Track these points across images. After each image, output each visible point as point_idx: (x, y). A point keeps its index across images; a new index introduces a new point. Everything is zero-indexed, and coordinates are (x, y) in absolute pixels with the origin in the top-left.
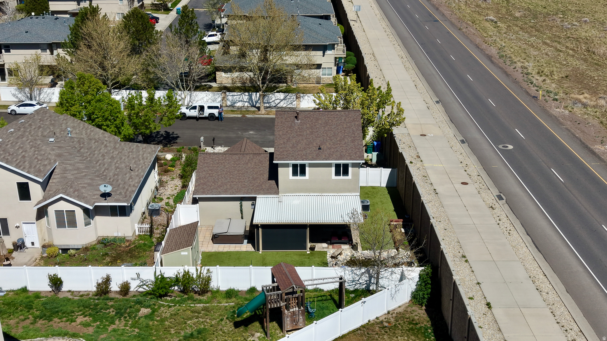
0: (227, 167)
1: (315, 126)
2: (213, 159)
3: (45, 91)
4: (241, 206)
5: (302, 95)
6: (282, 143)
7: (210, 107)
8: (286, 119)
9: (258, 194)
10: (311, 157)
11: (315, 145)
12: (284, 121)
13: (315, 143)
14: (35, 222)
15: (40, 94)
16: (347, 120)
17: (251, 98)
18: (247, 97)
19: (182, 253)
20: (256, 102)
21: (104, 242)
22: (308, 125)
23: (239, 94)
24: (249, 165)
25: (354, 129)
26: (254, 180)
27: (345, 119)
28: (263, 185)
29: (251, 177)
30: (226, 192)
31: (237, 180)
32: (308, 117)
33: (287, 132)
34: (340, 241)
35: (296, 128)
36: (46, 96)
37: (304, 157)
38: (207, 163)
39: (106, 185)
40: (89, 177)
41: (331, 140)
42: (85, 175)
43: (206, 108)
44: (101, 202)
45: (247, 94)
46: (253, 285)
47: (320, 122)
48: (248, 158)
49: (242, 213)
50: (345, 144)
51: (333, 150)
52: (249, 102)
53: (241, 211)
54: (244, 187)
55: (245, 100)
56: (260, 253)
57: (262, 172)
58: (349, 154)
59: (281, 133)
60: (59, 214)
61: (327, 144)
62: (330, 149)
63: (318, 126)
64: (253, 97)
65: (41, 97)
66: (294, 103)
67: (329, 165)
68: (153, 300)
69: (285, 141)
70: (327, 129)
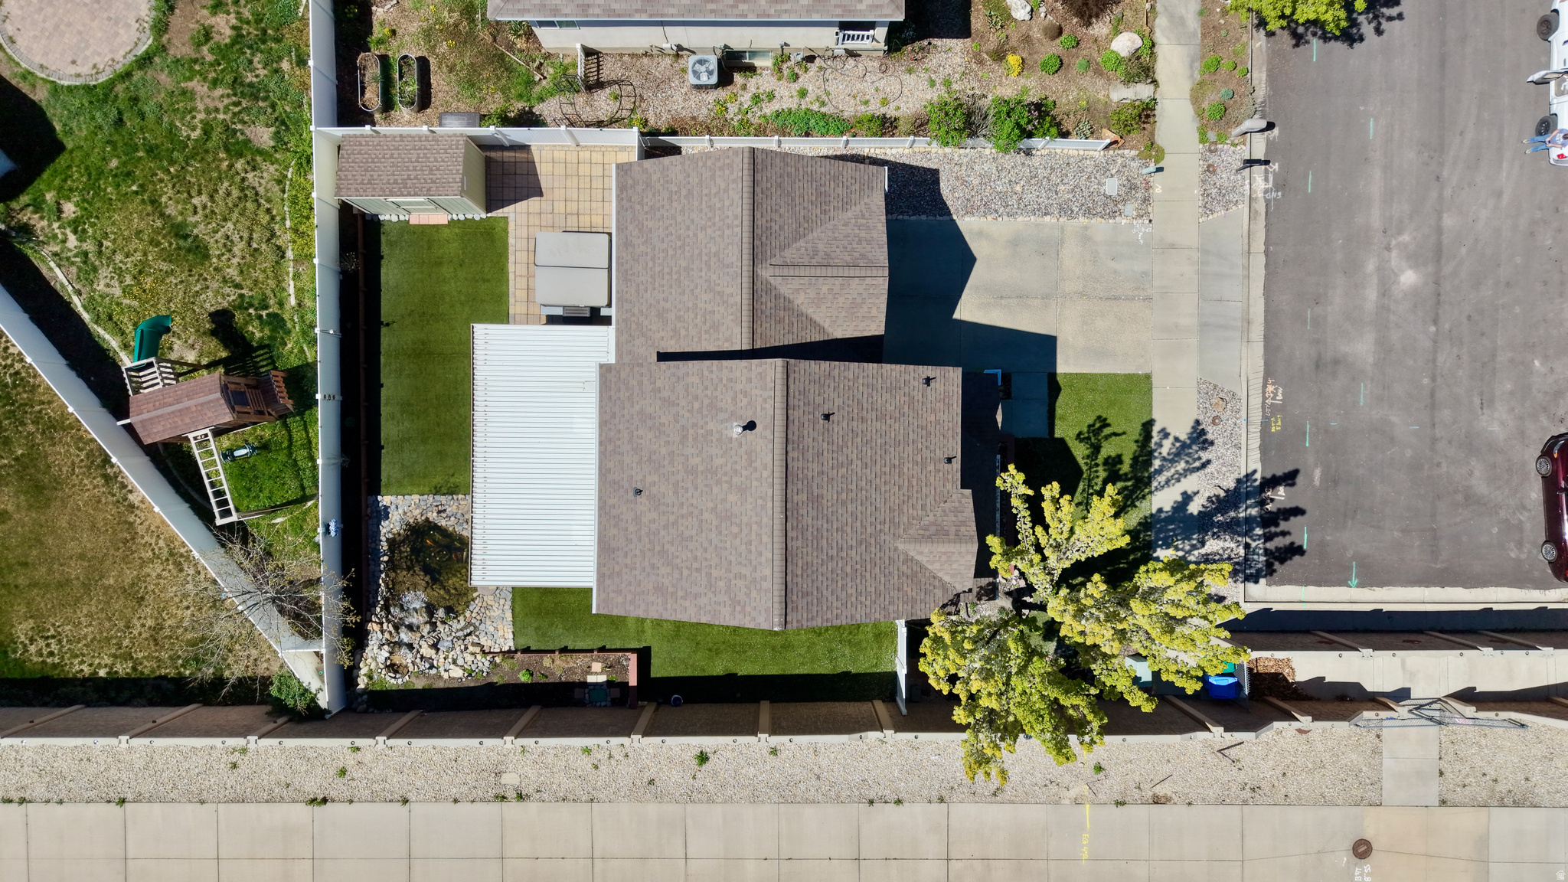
1: (719, 482)
6: (659, 384)
8: (745, 394)
9: (617, 330)
10: (611, 465)
11: (649, 479)
12: (739, 387)
13: (655, 478)
16: (740, 583)
22: (719, 461)
24: (705, 297)
26: (659, 315)
27: (742, 577)
28: (642, 340)
29: (668, 305)
31: (658, 269)
32: (750, 462)
33: (696, 398)
35: (711, 426)
37: (610, 448)
38: (713, 177)
41: (666, 527)
47: (732, 498)
48: (728, 290)
50: (653, 566)
51: (632, 528)
54: (638, 291)
57: (683, 332)
58: (619, 574)
59: (695, 379)
61: (654, 515)
62: (637, 519)
63: (716, 490)
69: (665, 394)
70: (706, 516)
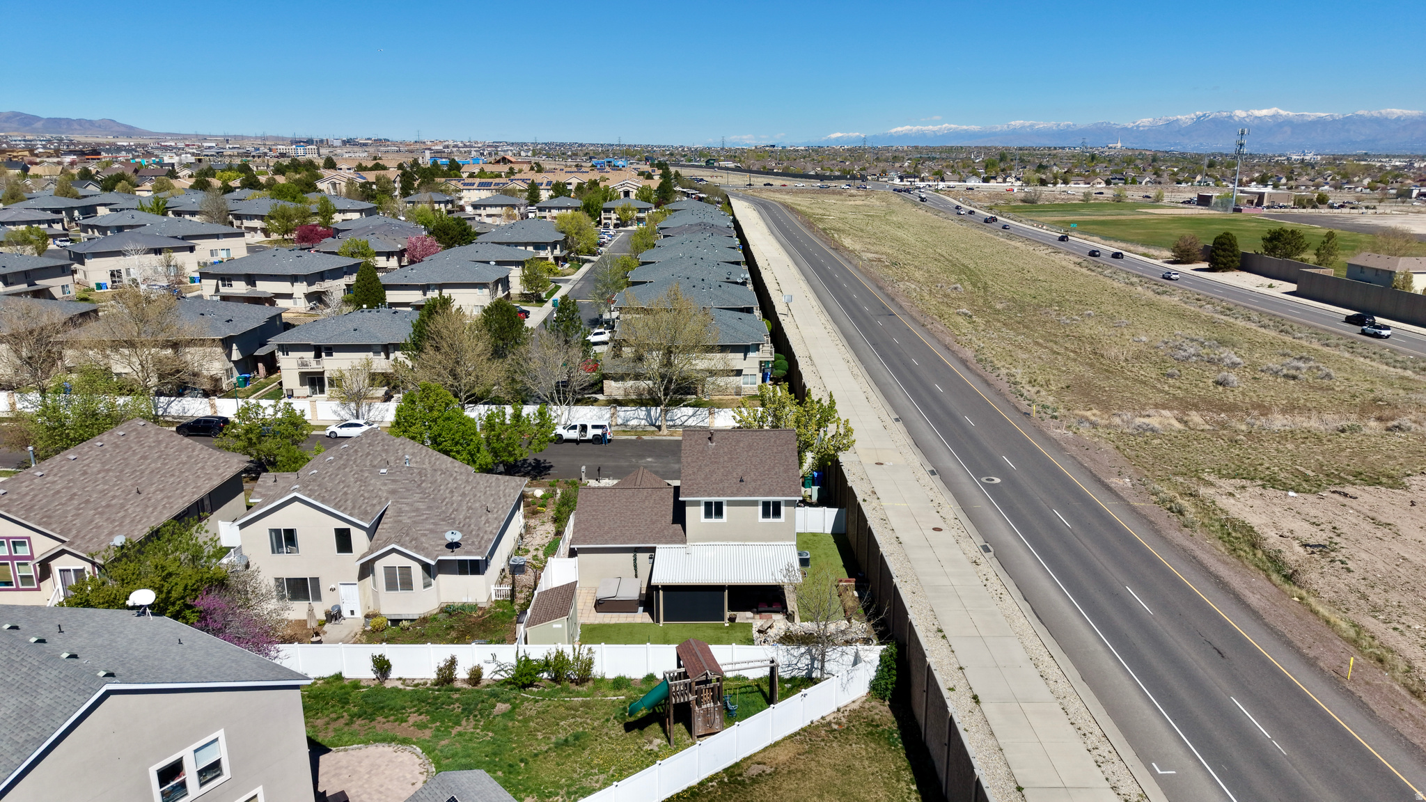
0: (617, 506)
1: (735, 450)
2: (597, 495)
3: (376, 406)
4: (635, 560)
5: (716, 410)
6: (691, 472)
7: (594, 427)
8: (697, 441)
9: (658, 543)
10: (729, 492)
11: (735, 476)
12: (693, 443)
13: (735, 473)
14: (357, 582)
15: (369, 410)
16: (778, 442)
17: (649, 414)
18: (644, 413)
19: (555, 626)
20: (656, 420)
21: (449, 611)
22: (726, 450)
23: (634, 408)
24: (647, 503)
25: (788, 454)
26: (654, 523)
27: (775, 441)
28: (665, 531)
29: (649, 519)
30: (614, 540)
31: (630, 524)
32: (725, 439)
33: (698, 458)
34: (770, 609)
35: (710, 453)
36: (377, 413)
37: (721, 492)
38: (590, 501)
39: (454, 532)
40: (431, 521)
41: (757, 469)
42: (427, 519)
43: (589, 428)
44: (446, 555)
45: (644, 408)
46: (650, 671)
47: (742, 445)
48: (645, 494)
49: (636, 570)
50: (775, 474)
51: (759, 483)
52: (646, 420)
53: (635, 566)
54: (639, 534)
55: (642, 417)
56: (661, 625)
57: (663, 513)
58: (781, 488)
59: (689, 459)
60: (389, 570)
61: (752, 474)
62: (755, 481)
63: (738, 451)
64: (652, 413)
65: (371, 414)
66: (706, 421)
67: (755, 503)
68: (514, 691)
69: (695, 470)
70: (750, 454)
